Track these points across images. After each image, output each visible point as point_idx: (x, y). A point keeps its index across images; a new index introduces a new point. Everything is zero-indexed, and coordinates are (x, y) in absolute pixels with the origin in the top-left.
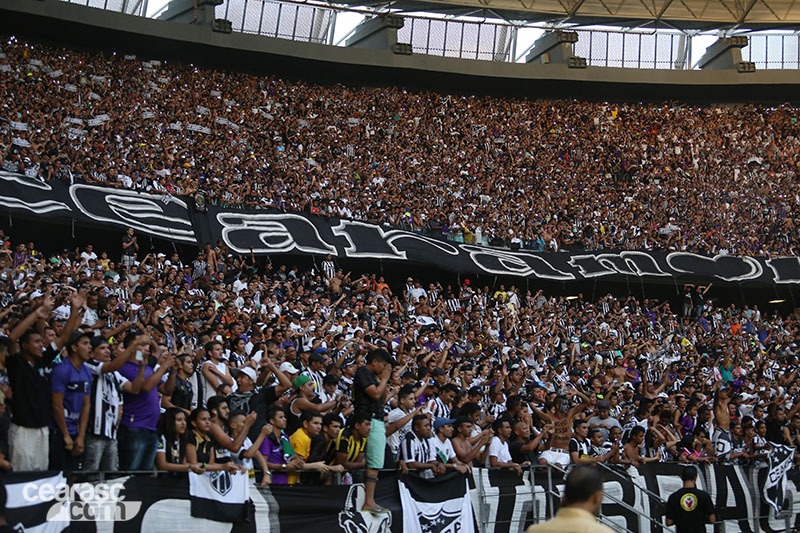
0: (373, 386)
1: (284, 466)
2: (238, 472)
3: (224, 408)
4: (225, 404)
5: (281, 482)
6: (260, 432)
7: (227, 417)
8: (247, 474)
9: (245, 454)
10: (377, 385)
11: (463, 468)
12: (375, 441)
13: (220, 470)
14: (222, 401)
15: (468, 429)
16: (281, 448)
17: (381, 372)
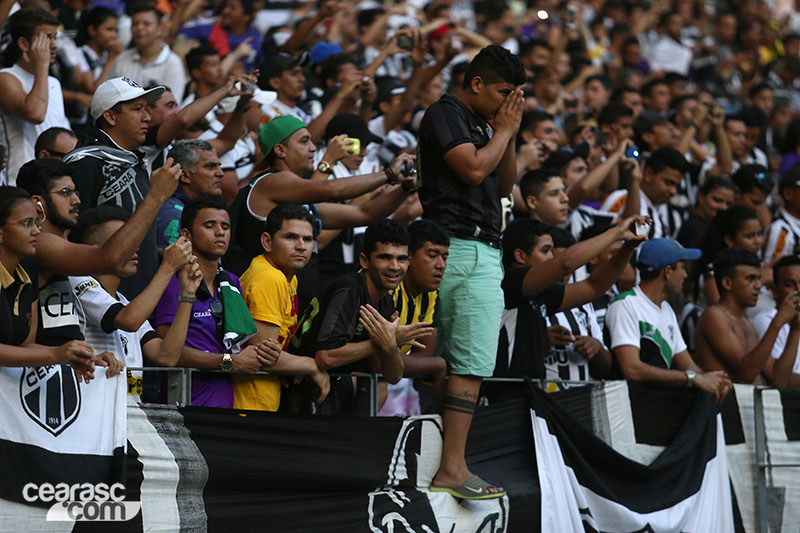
0: (466, 148)
1: (227, 357)
2: (99, 370)
3: (67, 192)
4: (67, 182)
5: (214, 404)
6: (161, 260)
7: (73, 218)
8: (123, 378)
9: (119, 317)
10: (482, 142)
11: (711, 380)
12: (478, 303)
13: (49, 364)
14: (60, 174)
15: (750, 286)
16: (217, 308)
17: (496, 112)
